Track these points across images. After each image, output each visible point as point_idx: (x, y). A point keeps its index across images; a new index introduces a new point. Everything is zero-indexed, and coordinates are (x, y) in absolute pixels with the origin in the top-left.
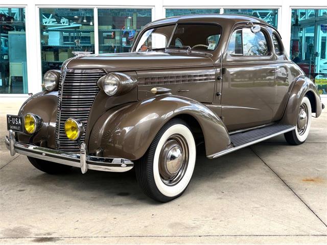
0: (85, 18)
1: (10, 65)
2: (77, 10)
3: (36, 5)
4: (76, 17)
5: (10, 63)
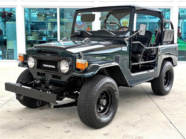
0: (54, 14)
1: (7, 42)
2: (48, 9)
3: (22, 6)
4: (48, 13)
5: (7, 41)
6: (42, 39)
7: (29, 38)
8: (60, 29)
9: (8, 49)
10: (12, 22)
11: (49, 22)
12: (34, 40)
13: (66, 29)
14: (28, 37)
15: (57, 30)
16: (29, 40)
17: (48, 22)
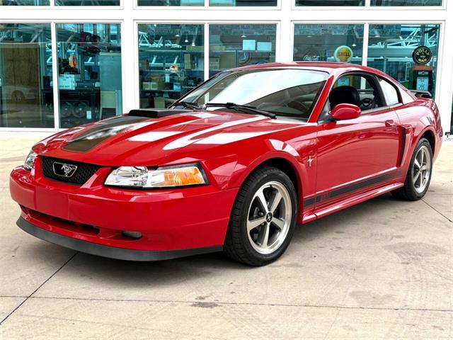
1: (101, 95)
3: (133, 20)
5: (101, 92)
6: (172, 88)
7: (147, 86)
8: (210, 67)
9: (103, 109)
10: (111, 54)
11: (187, 53)
12: (156, 89)
13: (220, 67)
14: (144, 83)
15: (204, 68)
16: (146, 89)
17: (185, 53)
